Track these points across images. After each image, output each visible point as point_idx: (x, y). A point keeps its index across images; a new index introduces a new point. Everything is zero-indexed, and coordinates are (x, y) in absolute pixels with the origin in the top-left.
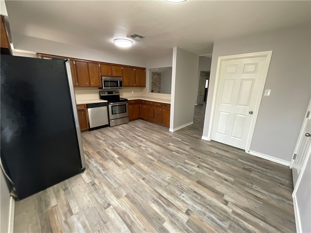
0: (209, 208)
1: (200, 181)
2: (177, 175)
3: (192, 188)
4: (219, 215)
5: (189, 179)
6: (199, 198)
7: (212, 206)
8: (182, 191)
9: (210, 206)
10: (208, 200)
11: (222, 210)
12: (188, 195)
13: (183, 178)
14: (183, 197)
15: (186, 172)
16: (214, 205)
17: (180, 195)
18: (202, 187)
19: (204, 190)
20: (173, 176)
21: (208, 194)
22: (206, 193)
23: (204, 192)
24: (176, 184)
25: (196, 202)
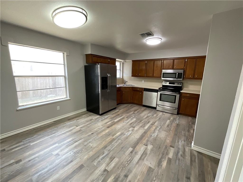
0: (53, 169)
1: (82, 168)
2: (94, 150)
3: (77, 160)
4: (44, 175)
5: (87, 159)
6: (65, 164)
7: (53, 172)
8: (76, 153)
9: (54, 171)
10: (59, 170)
11: (45, 179)
12: (71, 156)
13: (89, 154)
14: (70, 153)
15: (97, 158)
16: (53, 174)
17: (73, 151)
18: (75, 168)
19: (71, 169)
20: (92, 148)
21: (65, 171)
22: (67, 170)
23: (69, 169)
24: (84, 149)
25: (62, 161)
